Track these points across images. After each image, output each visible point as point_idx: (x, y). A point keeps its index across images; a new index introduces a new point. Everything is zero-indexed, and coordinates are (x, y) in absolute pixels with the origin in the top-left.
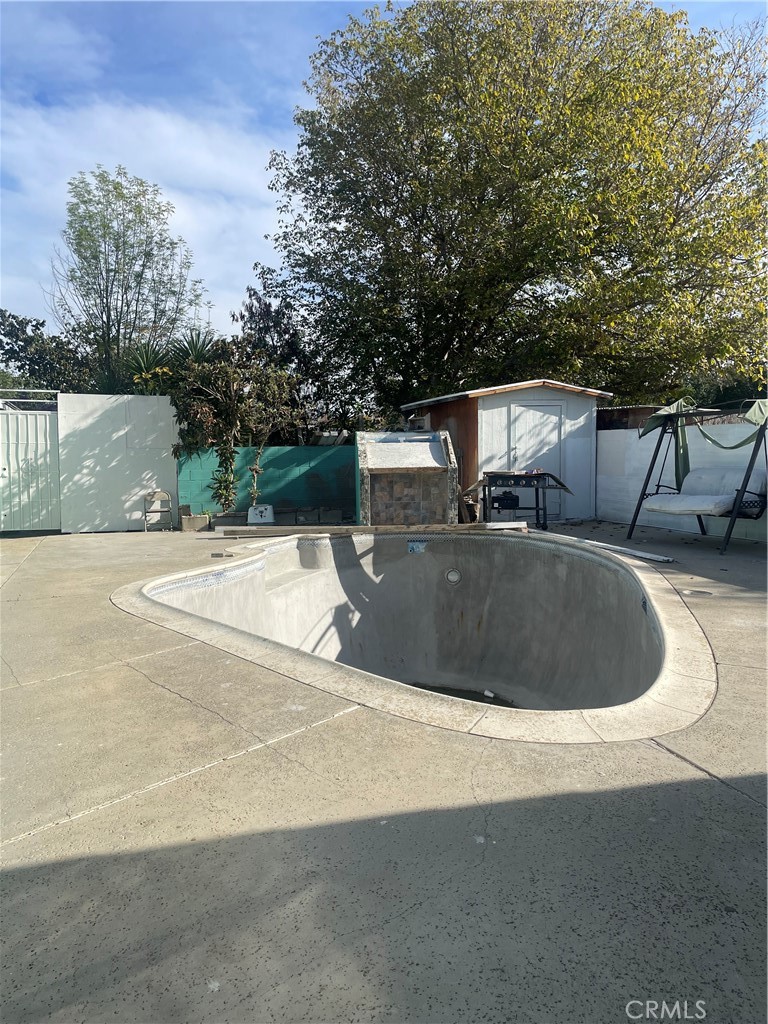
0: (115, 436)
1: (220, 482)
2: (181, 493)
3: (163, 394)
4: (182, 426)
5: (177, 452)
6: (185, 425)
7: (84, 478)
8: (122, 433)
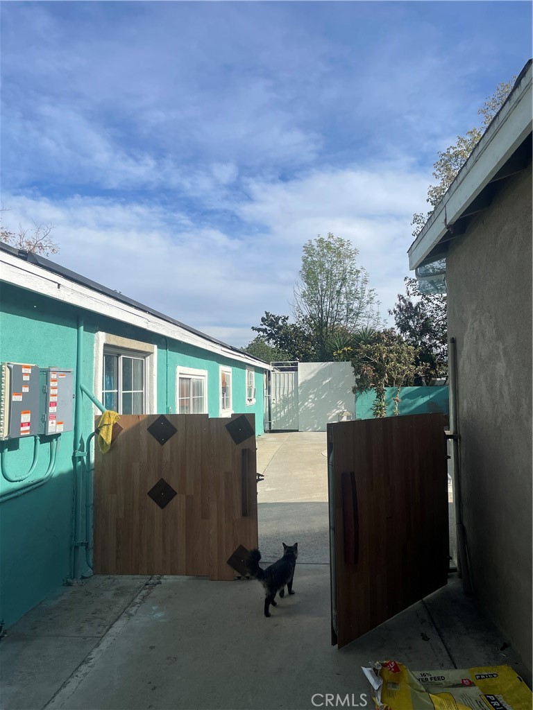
0: (324, 383)
1: (377, 406)
2: (357, 413)
3: (348, 361)
4: (357, 377)
5: (354, 390)
6: (359, 377)
7: (309, 404)
8: (327, 381)
